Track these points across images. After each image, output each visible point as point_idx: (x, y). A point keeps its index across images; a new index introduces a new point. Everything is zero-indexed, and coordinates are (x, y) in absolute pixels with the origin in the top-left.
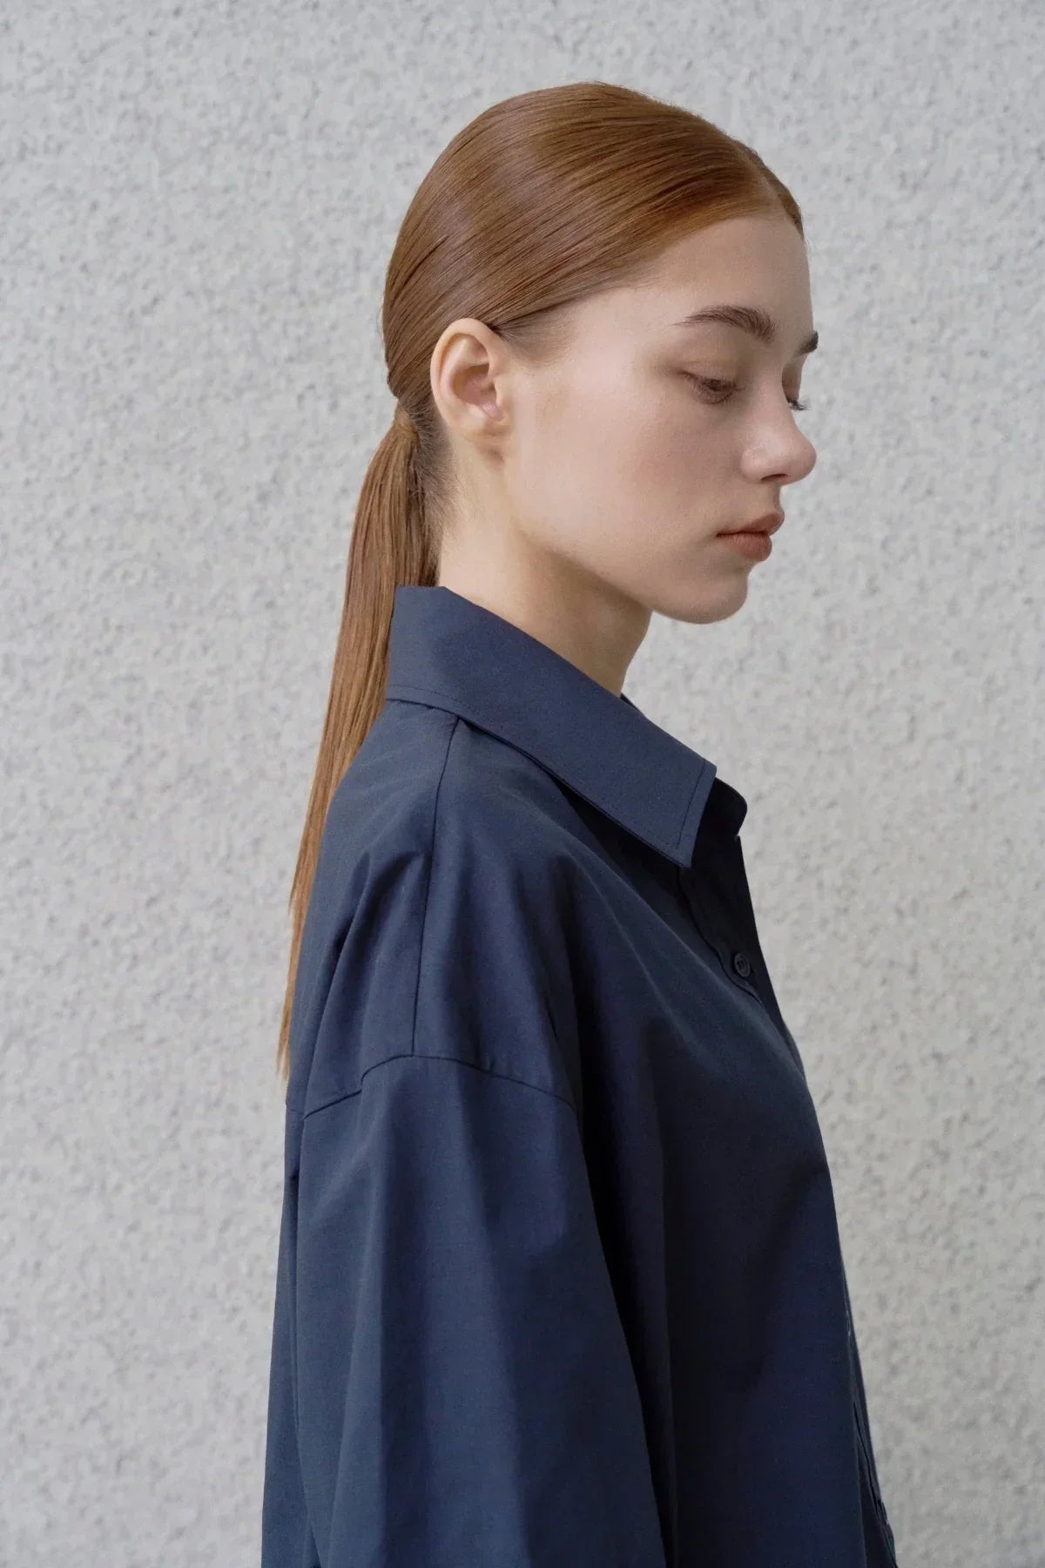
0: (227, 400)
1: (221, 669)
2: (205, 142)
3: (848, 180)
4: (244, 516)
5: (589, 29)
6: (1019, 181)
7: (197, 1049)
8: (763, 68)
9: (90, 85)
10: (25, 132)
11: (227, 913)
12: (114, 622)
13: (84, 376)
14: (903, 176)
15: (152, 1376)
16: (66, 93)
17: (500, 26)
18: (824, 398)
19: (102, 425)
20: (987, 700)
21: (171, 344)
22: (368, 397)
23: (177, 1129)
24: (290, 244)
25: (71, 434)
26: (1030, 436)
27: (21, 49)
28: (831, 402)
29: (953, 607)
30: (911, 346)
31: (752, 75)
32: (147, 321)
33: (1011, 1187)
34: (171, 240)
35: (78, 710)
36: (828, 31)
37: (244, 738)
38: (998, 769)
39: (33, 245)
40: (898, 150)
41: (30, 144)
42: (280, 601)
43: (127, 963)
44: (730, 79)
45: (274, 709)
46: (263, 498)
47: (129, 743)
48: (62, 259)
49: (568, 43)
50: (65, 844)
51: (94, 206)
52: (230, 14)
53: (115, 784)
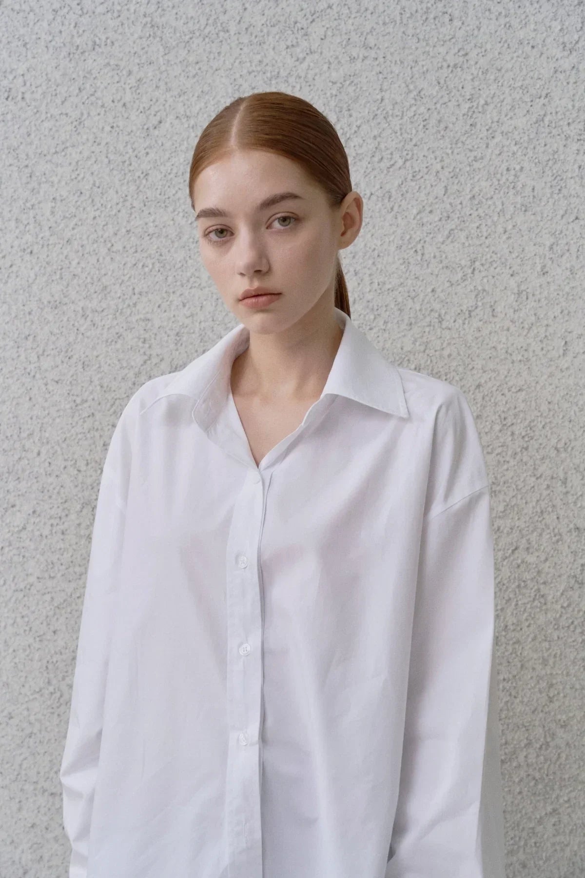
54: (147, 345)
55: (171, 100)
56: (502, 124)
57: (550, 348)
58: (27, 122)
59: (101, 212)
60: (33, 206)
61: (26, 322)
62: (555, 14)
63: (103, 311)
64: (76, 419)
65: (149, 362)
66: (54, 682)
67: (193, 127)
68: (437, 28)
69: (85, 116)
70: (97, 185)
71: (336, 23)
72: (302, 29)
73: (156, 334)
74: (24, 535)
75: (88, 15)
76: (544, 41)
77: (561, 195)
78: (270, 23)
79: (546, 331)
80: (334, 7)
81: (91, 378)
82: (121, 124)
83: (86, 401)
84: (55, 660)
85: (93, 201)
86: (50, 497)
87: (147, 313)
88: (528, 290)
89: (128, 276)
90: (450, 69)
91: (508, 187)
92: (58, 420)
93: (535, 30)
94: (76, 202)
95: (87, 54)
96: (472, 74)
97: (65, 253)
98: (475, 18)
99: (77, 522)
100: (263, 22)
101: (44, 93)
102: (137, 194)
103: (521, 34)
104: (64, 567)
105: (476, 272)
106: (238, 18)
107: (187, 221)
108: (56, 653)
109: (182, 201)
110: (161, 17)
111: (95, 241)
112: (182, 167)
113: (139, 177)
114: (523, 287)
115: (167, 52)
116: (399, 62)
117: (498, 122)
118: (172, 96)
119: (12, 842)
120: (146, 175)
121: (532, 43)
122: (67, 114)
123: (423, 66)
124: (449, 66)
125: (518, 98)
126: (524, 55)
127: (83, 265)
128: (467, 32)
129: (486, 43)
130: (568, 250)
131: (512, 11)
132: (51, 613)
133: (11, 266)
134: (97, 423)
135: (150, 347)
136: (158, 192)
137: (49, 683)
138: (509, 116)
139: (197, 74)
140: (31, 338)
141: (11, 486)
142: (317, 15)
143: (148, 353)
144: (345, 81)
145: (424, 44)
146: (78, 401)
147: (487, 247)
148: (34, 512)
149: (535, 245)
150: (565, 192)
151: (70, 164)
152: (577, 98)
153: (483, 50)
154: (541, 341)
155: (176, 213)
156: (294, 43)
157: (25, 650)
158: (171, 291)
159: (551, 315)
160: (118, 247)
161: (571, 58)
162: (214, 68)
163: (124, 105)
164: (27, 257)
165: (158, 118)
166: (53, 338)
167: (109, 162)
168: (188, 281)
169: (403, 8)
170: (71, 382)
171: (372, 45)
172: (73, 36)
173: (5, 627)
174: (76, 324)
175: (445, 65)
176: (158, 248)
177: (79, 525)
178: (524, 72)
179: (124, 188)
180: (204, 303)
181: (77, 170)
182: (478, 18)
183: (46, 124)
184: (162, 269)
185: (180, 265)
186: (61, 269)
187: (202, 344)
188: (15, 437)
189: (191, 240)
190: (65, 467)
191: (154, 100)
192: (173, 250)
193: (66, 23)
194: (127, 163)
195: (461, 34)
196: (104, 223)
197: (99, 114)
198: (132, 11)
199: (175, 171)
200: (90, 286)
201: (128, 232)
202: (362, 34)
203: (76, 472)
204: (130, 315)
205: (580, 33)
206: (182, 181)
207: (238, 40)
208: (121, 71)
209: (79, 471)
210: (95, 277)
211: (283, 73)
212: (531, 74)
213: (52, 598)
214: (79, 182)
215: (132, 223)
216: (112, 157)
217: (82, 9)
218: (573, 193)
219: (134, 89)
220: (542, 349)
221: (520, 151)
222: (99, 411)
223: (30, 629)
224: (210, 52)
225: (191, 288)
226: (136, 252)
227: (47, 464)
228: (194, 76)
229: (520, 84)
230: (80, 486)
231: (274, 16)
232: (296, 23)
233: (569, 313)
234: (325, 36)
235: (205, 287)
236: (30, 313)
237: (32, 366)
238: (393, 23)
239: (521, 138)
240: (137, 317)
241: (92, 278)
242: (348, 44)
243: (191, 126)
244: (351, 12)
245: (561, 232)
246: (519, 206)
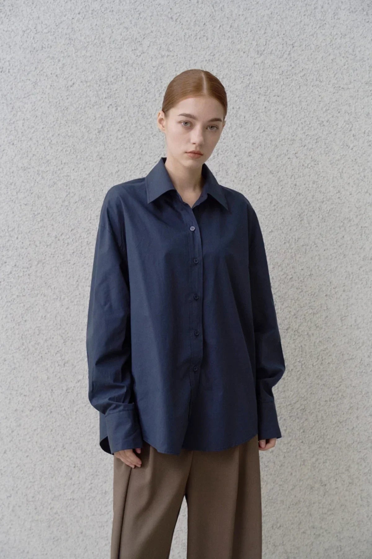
0: (90, 108)
1: (89, 174)
2: (85, 45)
3: (244, 52)
4: (95, 136)
5: (180, 15)
6: (288, 53)
7: (83, 266)
8: (223, 25)
9: (58, 31)
10: (43, 43)
11: (90, 233)
12: (63, 162)
13: (57, 102)
14: (258, 51)
15: (72, 344)
16: (52, 34)
17: (158, 15)
18: (238, 107)
19: (61, 114)
20: (278, 183)
21: (77, 95)
22: (125, 107)
23: (78, 285)
24: (106, 69)
25: (53, 116)
26: (290, 117)
27: (42, 23)
28: (239, 108)
29: (270, 160)
30: (260, 94)
31: (220, 26)
32: (72, 89)
33: (283, 304)
34: (77, 69)
35: (55, 183)
36: (239, 15)
37: (94, 191)
38: (281, 200)
39: (44, 70)
40: (257, 45)
41: (44, 46)
42: (103, 157)
43: (66, 245)
44: (215, 27)
45: (102, 184)
46: (99, 132)
47: (67, 191)
48: (51, 74)
49: (174, 19)
50: (51, 216)
51: (59, 61)
52: (92, 14)
53: (64, 201)
54: (68, 188)
55: (79, 73)
56: (231, 87)
57: (252, 190)
58: (11, 83)
59: (46, 125)
60: (14, 122)
61: (11, 176)
62: (254, 37)
63: (47, 172)
64: (35, 222)
65: (69, 195)
66: (25, 344)
67: (89, 86)
68: (201, 43)
69: (38, 80)
70: (44, 113)
71: (154, 40)
72: (139, 42)
73: (72, 183)
74: (10, 276)
75: (39, 34)
76: (249, 50)
77: (257, 120)
78: (124, 38)
79: (251, 182)
80: (154, 32)
81: (42, 203)
82: (55, 84)
83: (39, 213)
84: (26, 334)
85: (42, 120)
86: (23, 258)
87: (68, 173)
88: (243, 163)
89: (59, 155)
90: (207, 61)
91: (233, 116)
92: (27, 223)
93: (245, 45)
94: (34, 121)
95: (39, 51)
96: (217, 64)
97: (29, 144)
98: (218, 39)
99: (36, 270)
100: (121, 38)
101: (19, 70)
102: (63, 117)
103: (239, 47)
104: (30, 291)
105: (219, 155)
106: (110, 37)
107: (86, 130)
108: (26, 331)
109: (84, 121)
110: (73, 35)
111: (43, 139)
112: (84, 105)
113: (64, 109)
114: (240, 162)
115: (76, 51)
116: (183, 58)
117: (229, 86)
118: (79, 72)
119: (6, 418)
120: (67, 108)
121: (244, 50)
122: (29, 80)
123: (194, 60)
124: (206, 60)
125: (238, 75)
126: (240, 56)
127: (38, 150)
128: (214, 45)
129: (223, 50)
130: (260, 145)
131: (235, 36)
132: (24, 312)
133: (4, 150)
134: (45, 224)
135: (69, 188)
136: (73, 116)
137: (23, 344)
138: (233, 84)
139: (90, 62)
140: (13, 184)
141: (4, 253)
142: (146, 35)
143: (68, 191)
144: (159, 66)
145: (195, 50)
146: (36, 213)
147: (224, 143)
148: (15, 265)
149: (245, 143)
150: (259, 119)
151: (31, 103)
152: (264, 76)
153: (222, 53)
154: (248, 187)
155: (81, 126)
156: (136, 48)
157: (11, 330)
158: (79, 162)
159: (253, 175)
160: (54, 142)
161: (261, 57)
162: (99, 59)
163: (57, 76)
164: (12, 146)
165: (72, 82)
166: (23, 184)
167: (50, 102)
168: (87, 158)
169: (185, 33)
170: (32, 205)
171: (171, 50)
172: (32, 43)
173: (2, 319)
174: (35, 178)
175: (205, 60)
176: (73, 142)
177: (36, 271)
178: (240, 64)
179: (57, 114)
180: (95, 168)
181: (34, 106)
182: (219, 39)
183: (20, 84)
184: (75, 153)
185: (83, 150)
186: (27, 152)
187: (94, 187)
188: (6, 230)
189: (88, 139)
190: (30, 245)
191: (71, 73)
192: (79, 144)
193: (29, 37)
194: (58, 103)
195: (211, 46)
196: (47, 131)
197: (45, 80)
198: (60, 32)
199: (80, 106)
200: (41, 160)
201: (59, 135)
202: (166, 45)
203: (35, 247)
204: (60, 173)
205: (265, 47)
206: (84, 111)
207: (110, 46)
208: (55, 60)
209: (37, 246)
210: (43, 156)
211: (131, 62)
212: (243, 65)
213: (24, 305)
214: (35, 111)
215: (61, 130)
216: (51, 100)
217: (36, 31)
218: (262, 119)
219: (61, 68)
220: (249, 190)
221: (239, 100)
222: (46, 218)
223: (14, 320)
224: (97, 52)
225: (88, 161)
226: (63, 144)
227: (21, 243)
228: (89, 63)
229: (238, 69)
230: (37, 253)
231: (126, 35)
232: (136, 39)
233: (261, 174)
234: (150, 45)
235: (95, 161)
236: (13, 172)
237: (14, 197)
238: (181, 40)
239: (239, 94)
240: (63, 175)
241: (42, 156)
242: (160, 50)
243: (88, 85)
244: (161, 35)
245: (257, 137)
246: (238, 125)
